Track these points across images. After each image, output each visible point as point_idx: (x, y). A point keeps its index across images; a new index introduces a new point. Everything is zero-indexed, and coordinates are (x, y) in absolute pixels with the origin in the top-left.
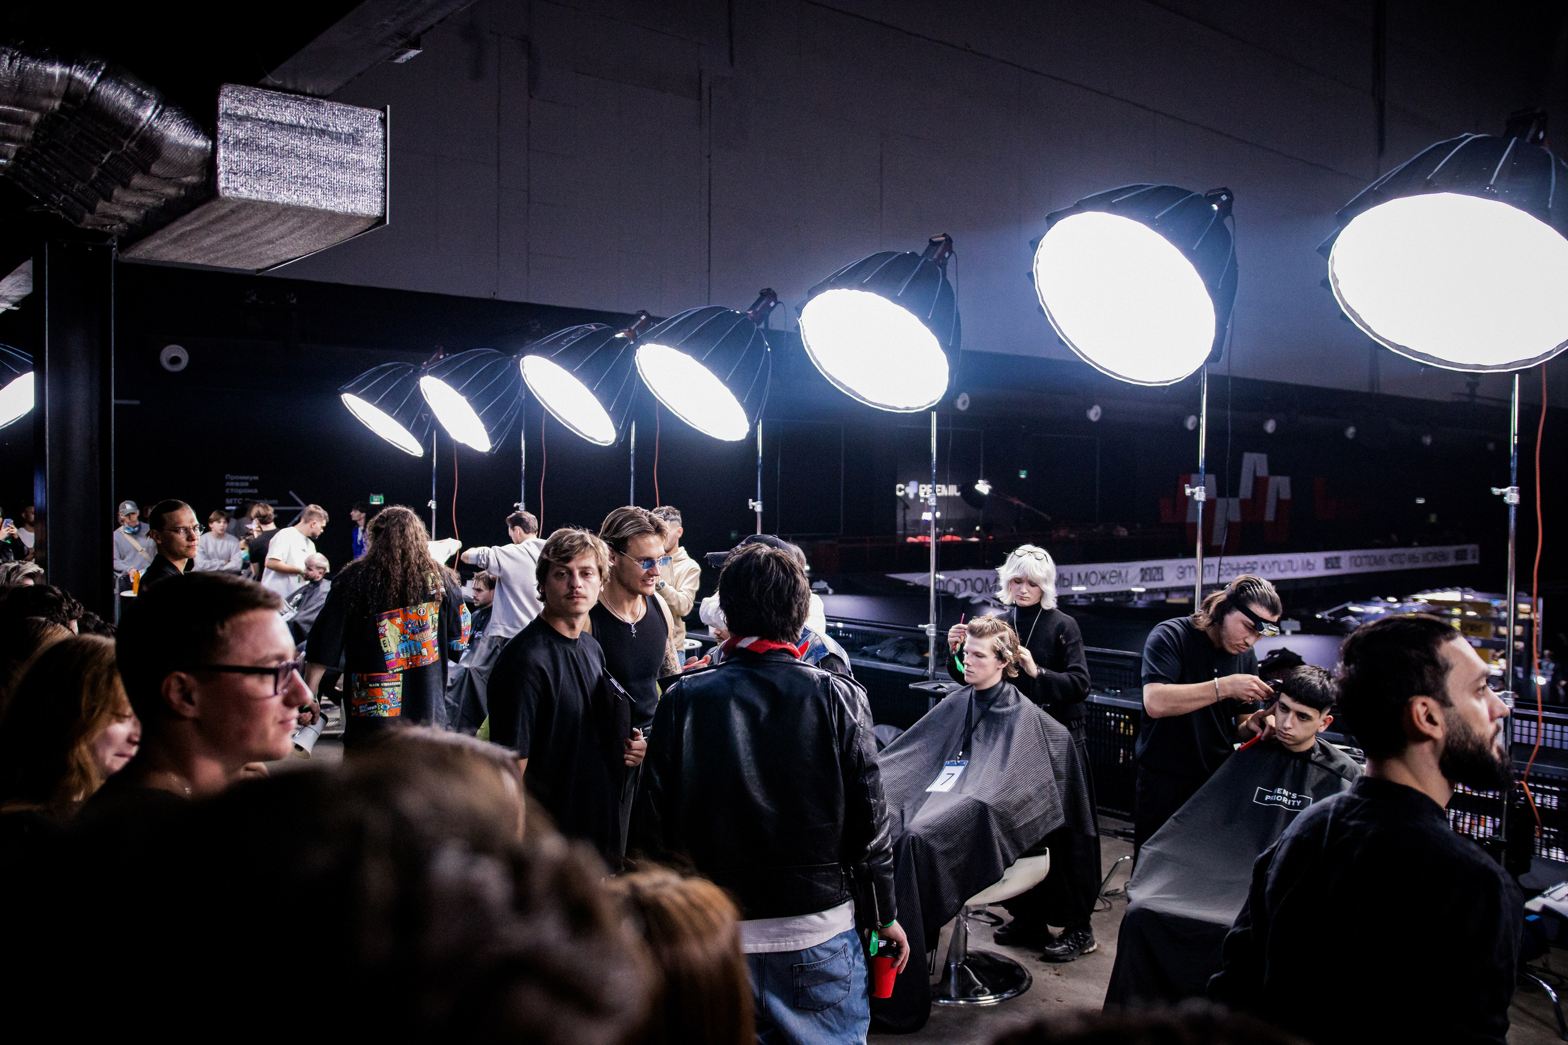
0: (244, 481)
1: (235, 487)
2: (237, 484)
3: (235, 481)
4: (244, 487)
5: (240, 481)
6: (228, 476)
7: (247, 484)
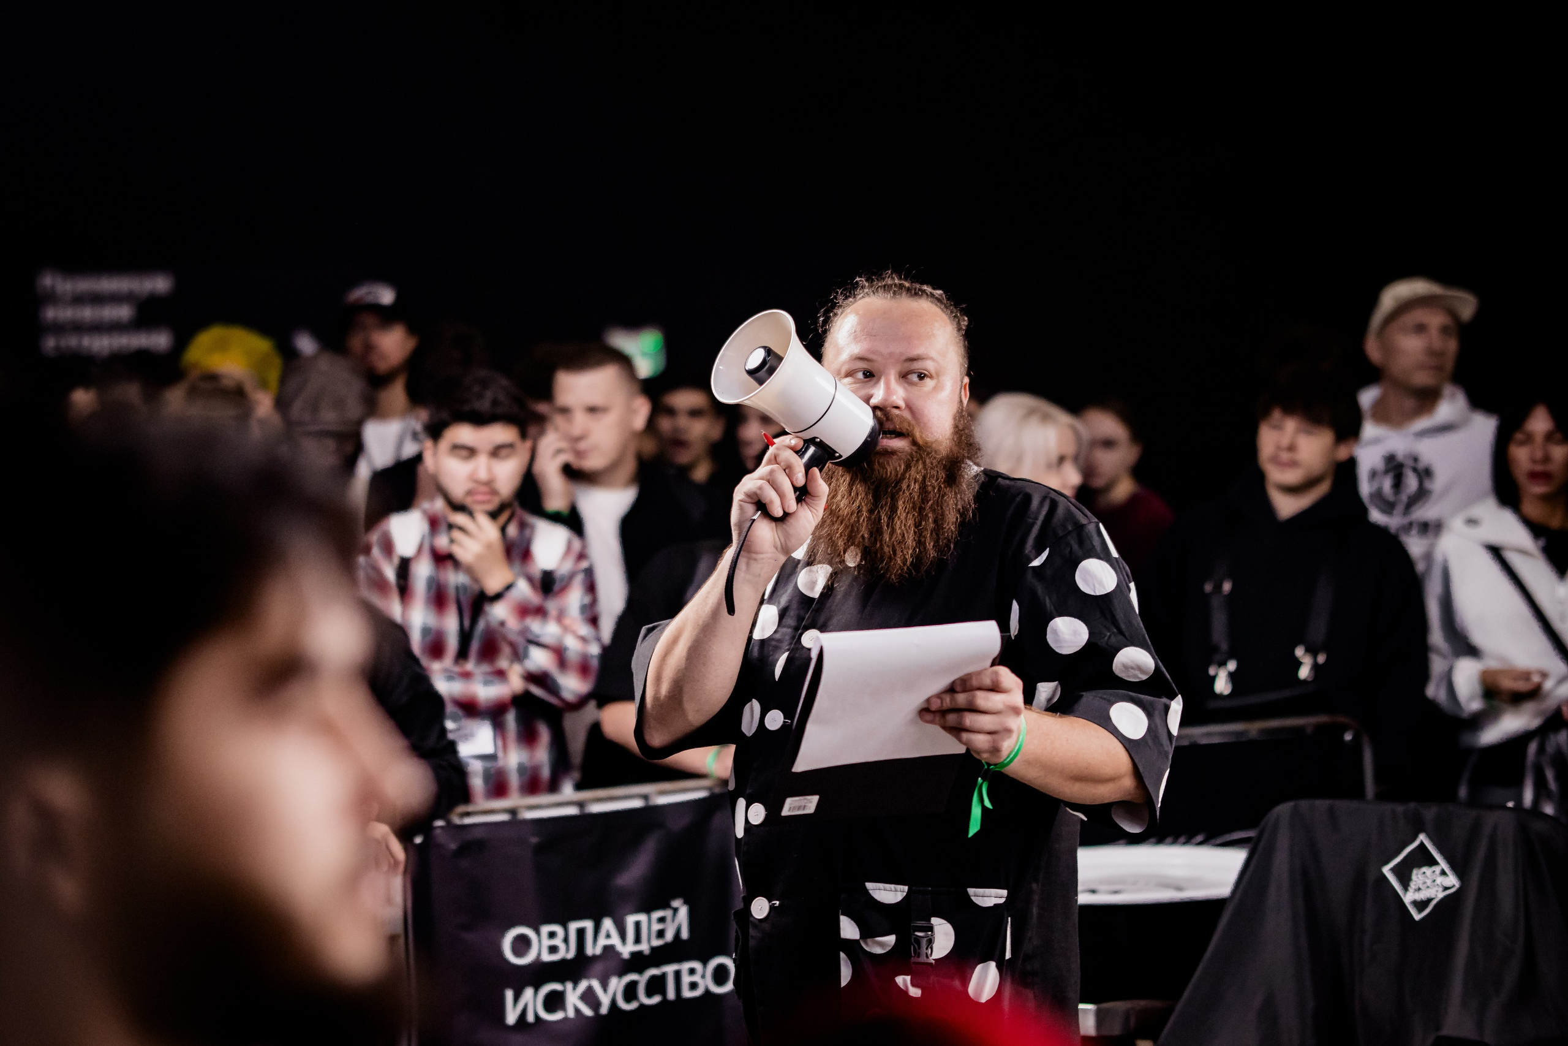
0: (115, 299)
1: (79, 328)
2: (87, 313)
3: (79, 300)
4: (115, 327)
5: (98, 299)
6: (48, 281)
7: (124, 312)
